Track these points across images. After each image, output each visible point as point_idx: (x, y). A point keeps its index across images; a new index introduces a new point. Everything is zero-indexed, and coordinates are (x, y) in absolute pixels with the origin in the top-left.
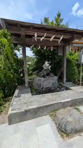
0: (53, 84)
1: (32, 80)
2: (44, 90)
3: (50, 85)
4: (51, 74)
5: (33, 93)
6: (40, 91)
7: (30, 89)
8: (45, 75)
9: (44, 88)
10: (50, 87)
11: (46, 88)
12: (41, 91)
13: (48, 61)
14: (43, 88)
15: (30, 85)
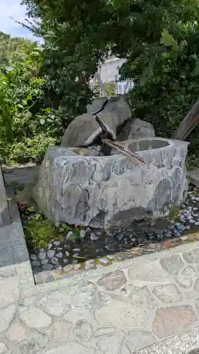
0: (163, 186)
1: (30, 164)
2: (106, 226)
3: (145, 197)
4: (138, 124)
5: (42, 255)
6: (82, 233)
7: (17, 226)
8: (109, 136)
9: (108, 218)
10: (145, 206)
11: (121, 215)
12: (93, 237)
13: (119, 51)
14: (102, 214)
15: (20, 196)
